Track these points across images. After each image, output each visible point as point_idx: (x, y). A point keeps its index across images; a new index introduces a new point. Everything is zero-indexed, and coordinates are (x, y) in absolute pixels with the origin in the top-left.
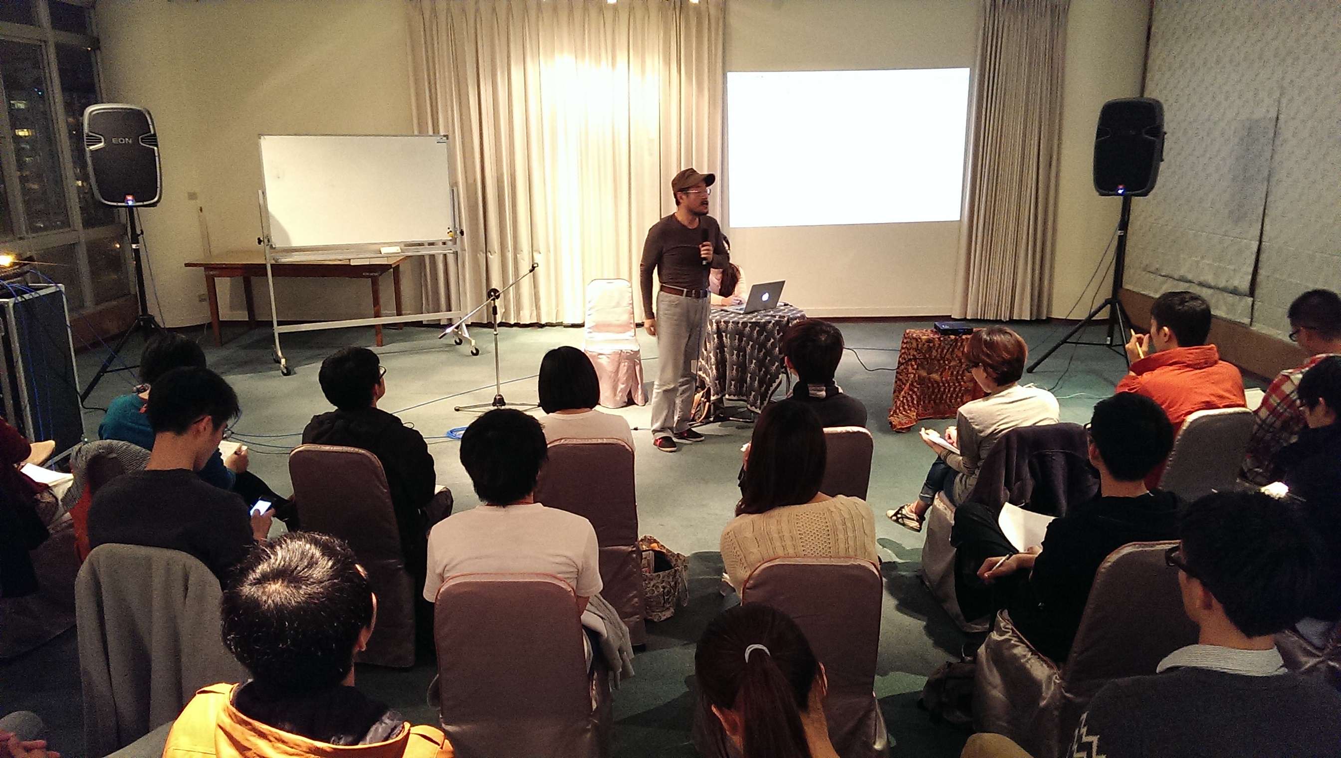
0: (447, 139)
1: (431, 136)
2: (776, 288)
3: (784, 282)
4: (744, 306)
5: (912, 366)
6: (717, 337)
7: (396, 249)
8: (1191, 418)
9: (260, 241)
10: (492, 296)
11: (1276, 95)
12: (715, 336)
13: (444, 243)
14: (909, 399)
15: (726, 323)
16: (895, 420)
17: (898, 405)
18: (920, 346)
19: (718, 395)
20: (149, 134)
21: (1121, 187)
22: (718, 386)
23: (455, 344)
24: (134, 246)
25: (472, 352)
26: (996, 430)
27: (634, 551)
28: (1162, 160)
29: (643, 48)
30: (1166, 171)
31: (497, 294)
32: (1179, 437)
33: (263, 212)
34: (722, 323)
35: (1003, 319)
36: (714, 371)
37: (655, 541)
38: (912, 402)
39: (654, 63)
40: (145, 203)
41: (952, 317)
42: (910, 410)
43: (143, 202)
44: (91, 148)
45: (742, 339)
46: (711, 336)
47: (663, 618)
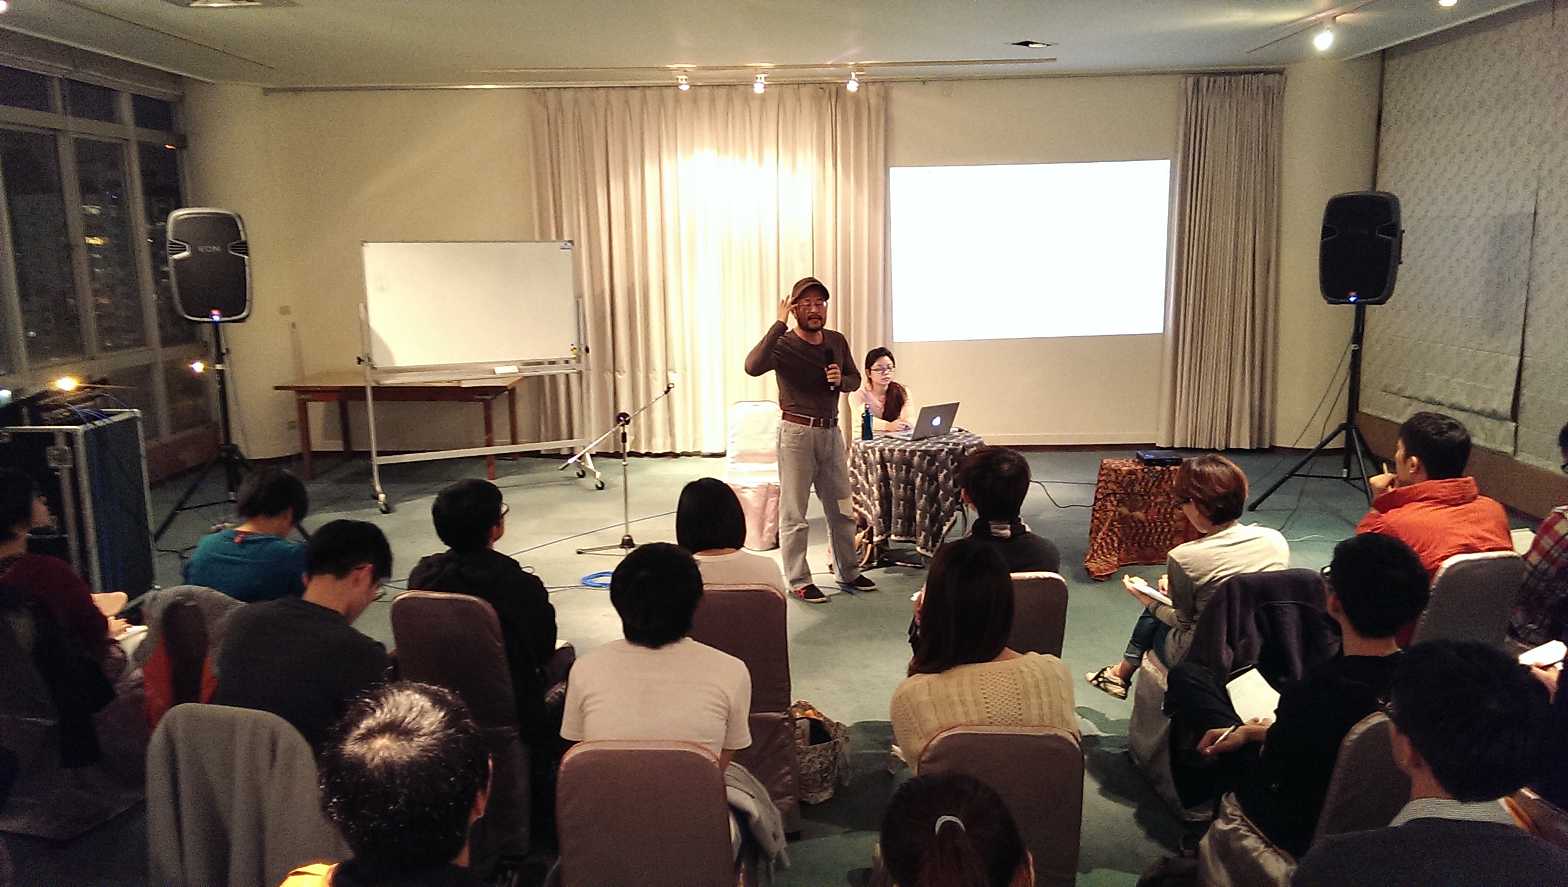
0: (573, 244)
1: (554, 241)
2: (949, 411)
3: (958, 404)
4: (912, 432)
5: (1111, 502)
6: (881, 468)
7: (513, 369)
8: (1447, 564)
9: (360, 361)
10: (621, 421)
11: (1534, 185)
12: (879, 466)
13: (567, 362)
14: (1109, 541)
15: (891, 451)
16: (1092, 566)
17: (1095, 548)
18: (1120, 478)
19: (882, 535)
20: (238, 241)
21: (1353, 294)
22: (882, 525)
23: (576, 476)
24: (219, 367)
25: (597, 486)
26: (1214, 577)
27: (786, 718)
28: (1401, 263)
29: (794, 143)
30: (1405, 277)
31: (627, 419)
32: (1434, 587)
33: (364, 328)
34: (887, 452)
35: (1217, 448)
36: (878, 508)
37: (811, 708)
38: (1113, 545)
39: (807, 159)
40: (234, 318)
41: (1157, 445)
42: (1110, 554)
43: (229, 317)
44: (176, 257)
45: (910, 471)
46: (874, 467)
47: (821, 800)
